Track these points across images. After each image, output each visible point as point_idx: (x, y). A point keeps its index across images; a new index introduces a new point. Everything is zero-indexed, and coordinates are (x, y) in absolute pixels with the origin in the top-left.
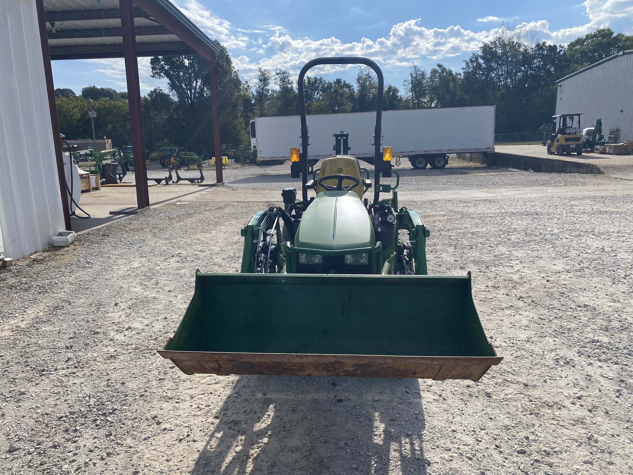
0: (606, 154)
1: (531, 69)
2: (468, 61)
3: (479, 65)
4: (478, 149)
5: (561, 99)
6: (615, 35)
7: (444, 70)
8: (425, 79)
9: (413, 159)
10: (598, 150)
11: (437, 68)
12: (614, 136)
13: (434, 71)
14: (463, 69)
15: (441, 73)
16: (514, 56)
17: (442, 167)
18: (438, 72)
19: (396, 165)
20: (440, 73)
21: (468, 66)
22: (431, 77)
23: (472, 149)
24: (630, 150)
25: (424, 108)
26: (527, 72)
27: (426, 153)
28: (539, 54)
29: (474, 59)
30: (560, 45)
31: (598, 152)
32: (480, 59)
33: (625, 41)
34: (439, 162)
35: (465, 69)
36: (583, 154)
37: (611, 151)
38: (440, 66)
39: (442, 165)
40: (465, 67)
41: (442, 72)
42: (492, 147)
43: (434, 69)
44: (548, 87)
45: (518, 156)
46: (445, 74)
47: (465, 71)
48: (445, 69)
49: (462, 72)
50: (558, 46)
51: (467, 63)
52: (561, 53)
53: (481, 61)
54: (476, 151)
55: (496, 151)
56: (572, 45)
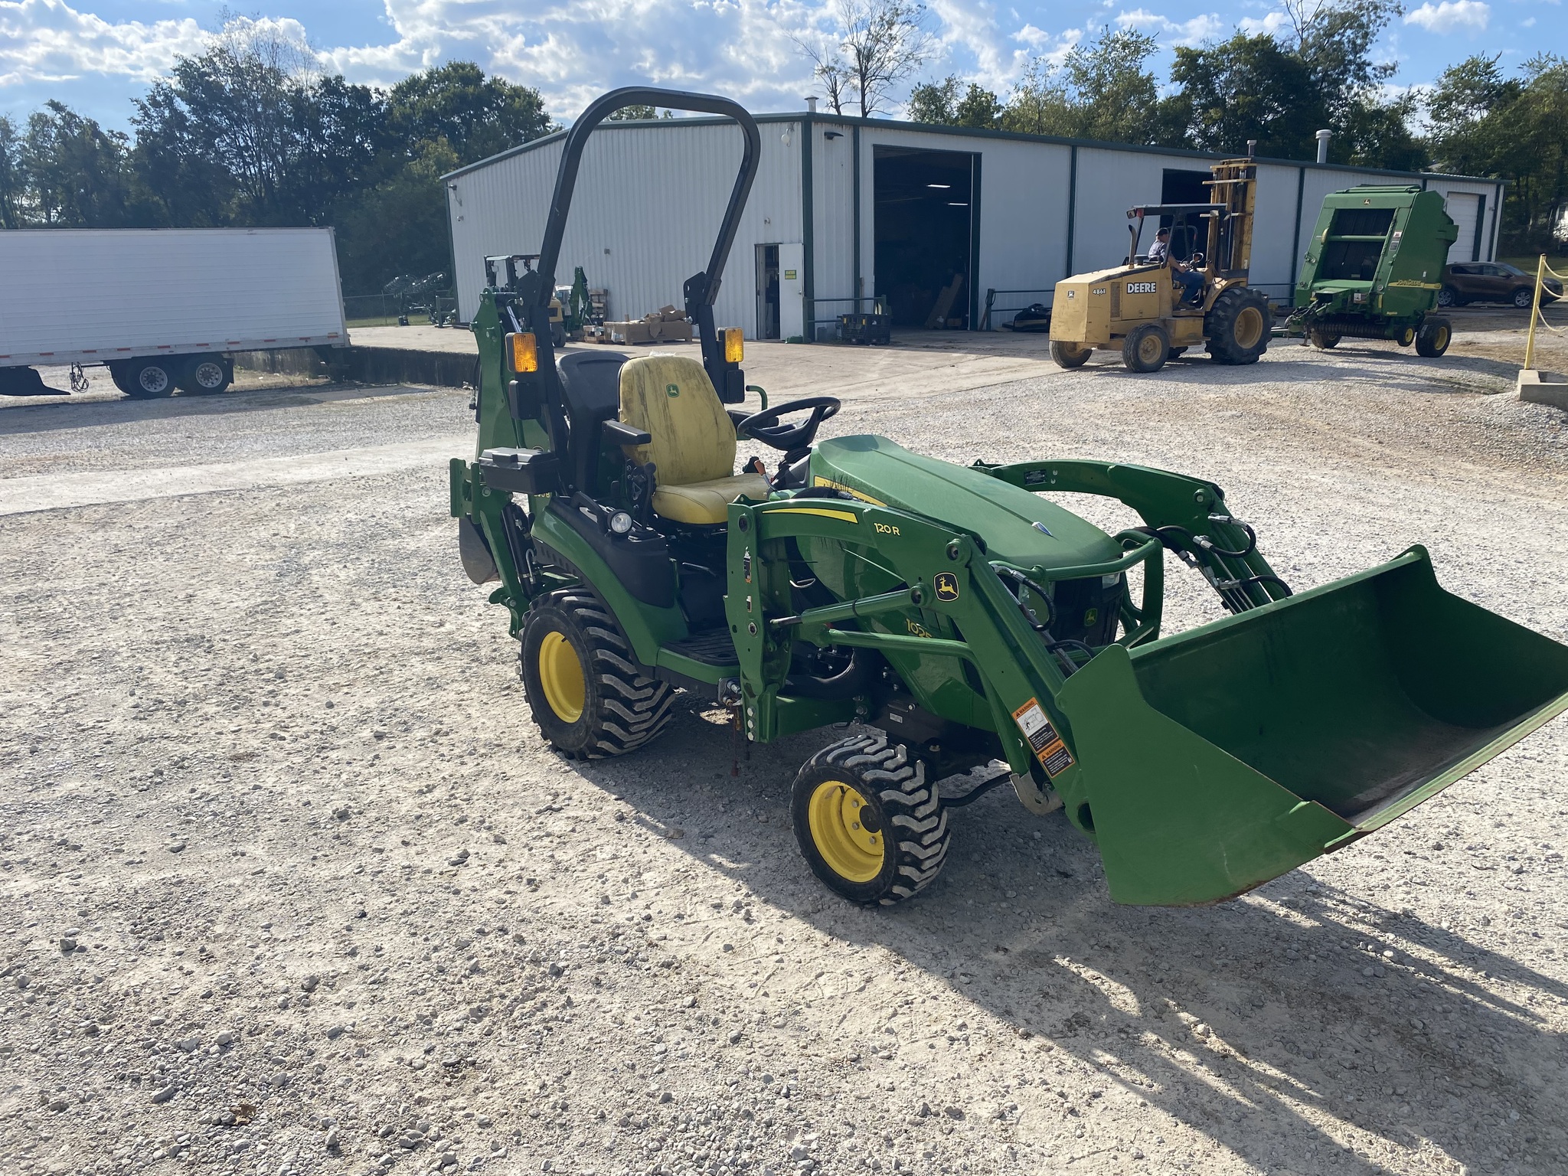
0: (612, 343)
1: (321, 139)
2: (147, 103)
3: (178, 118)
4: (306, 339)
5: (462, 218)
6: (487, 80)
7: (70, 119)
8: (13, 141)
9: (124, 371)
10: (592, 334)
11: (50, 113)
12: (601, 305)
13: (39, 122)
14: (135, 121)
15: (62, 128)
16: (267, 103)
17: (220, 391)
18: (55, 125)
19: (73, 388)
20: (59, 128)
21: (147, 114)
22: (33, 138)
23: (292, 339)
24: (655, 334)
25: (26, 226)
26: (310, 146)
27: (166, 352)
28: (332, 105)
29: (161, 99)
30: (377, 90)
31: (593, 339)
32: (179, 99)
33: (511, 97)
34: (207, 376)
35: (139, 123)
36: (567, 345)
37: (622, 338)
38: (56, 106)
39: (217, 383)
40: (139, 118)
41: (68, 124)
42: (341, 333)
43: (40, 116)
44: (374, 189)
45: (423, 353)
46: (76, 132)
47: (140, 127)
48: (74, 116)
49: (131, 131)
50: (373, 90)
51: (143, 107)
52: (383, 108)
53: (183, 107)
54: (303, 343)
55: (354, 342)
56: (401, 92)
